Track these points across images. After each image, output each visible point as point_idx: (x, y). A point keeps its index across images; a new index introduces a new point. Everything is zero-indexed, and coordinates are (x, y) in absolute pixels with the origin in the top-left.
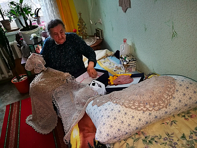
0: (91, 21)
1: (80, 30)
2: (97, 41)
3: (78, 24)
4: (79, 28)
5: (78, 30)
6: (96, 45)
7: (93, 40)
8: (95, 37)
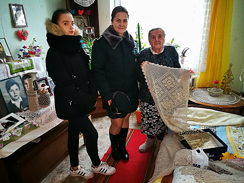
0: (240, 77)
1: (224, 82)
2: (240, 103)
3: (224, 76)
4: (223, 80)
5: (222, 81)
6: (235, 106)
7: (235, 100)
8: (241, 96)
